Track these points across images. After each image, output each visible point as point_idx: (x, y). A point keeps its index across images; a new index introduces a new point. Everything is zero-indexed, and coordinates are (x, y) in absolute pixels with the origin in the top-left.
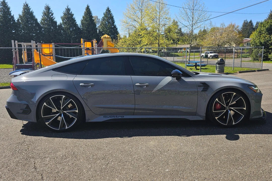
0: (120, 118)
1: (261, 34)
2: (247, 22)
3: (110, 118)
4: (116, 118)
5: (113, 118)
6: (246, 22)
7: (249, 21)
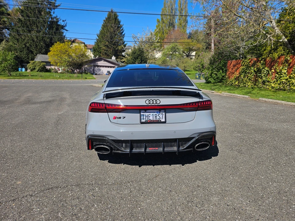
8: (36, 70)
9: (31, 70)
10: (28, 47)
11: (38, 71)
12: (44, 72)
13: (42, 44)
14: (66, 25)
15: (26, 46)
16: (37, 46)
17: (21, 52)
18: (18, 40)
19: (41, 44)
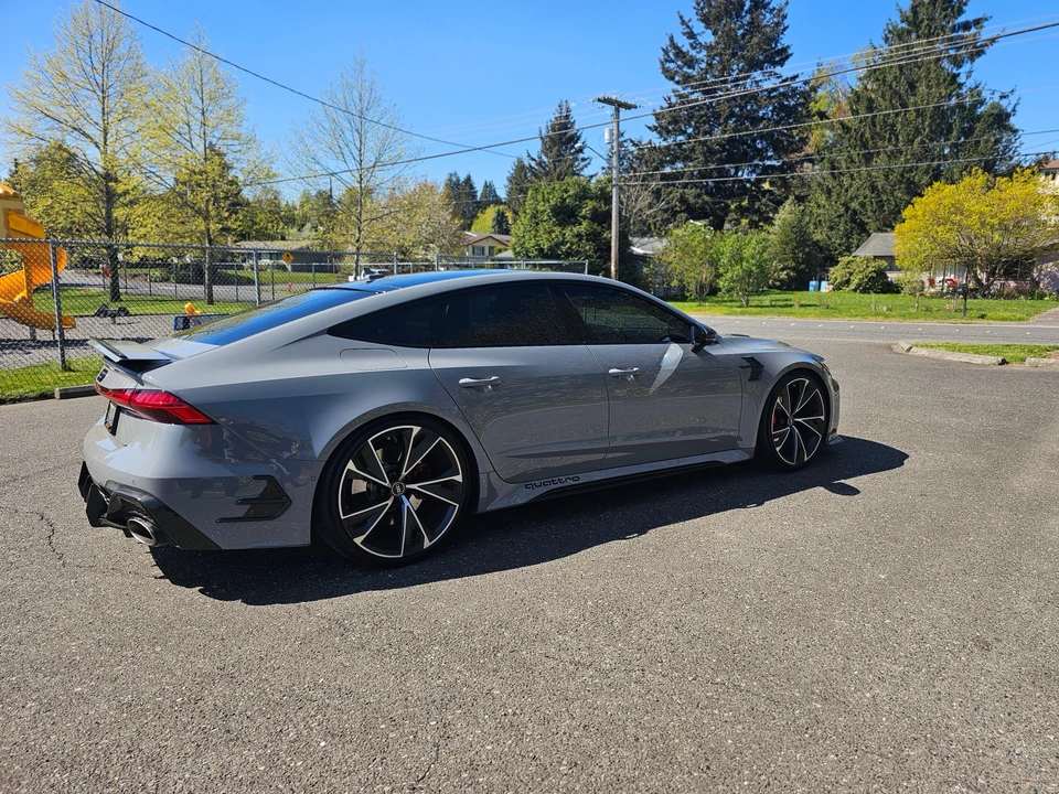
0: (570, 482)
1: (538, 224)
2: (458, 180)
3: (543, 490)
4: (559, 485)
5: (553, 487)
6: (454, 179)
7: (462, 178)
8: (852, 287)
9: (838, 288)
10: (855, 212)
11: (855, 290)
12: (875, 292)
13: (900, 195)
14: (1014, 110)
15: (848, 209)
16: (883, 205)
17: (831, 228)
18: (829, 192)
19: (895, 198)
